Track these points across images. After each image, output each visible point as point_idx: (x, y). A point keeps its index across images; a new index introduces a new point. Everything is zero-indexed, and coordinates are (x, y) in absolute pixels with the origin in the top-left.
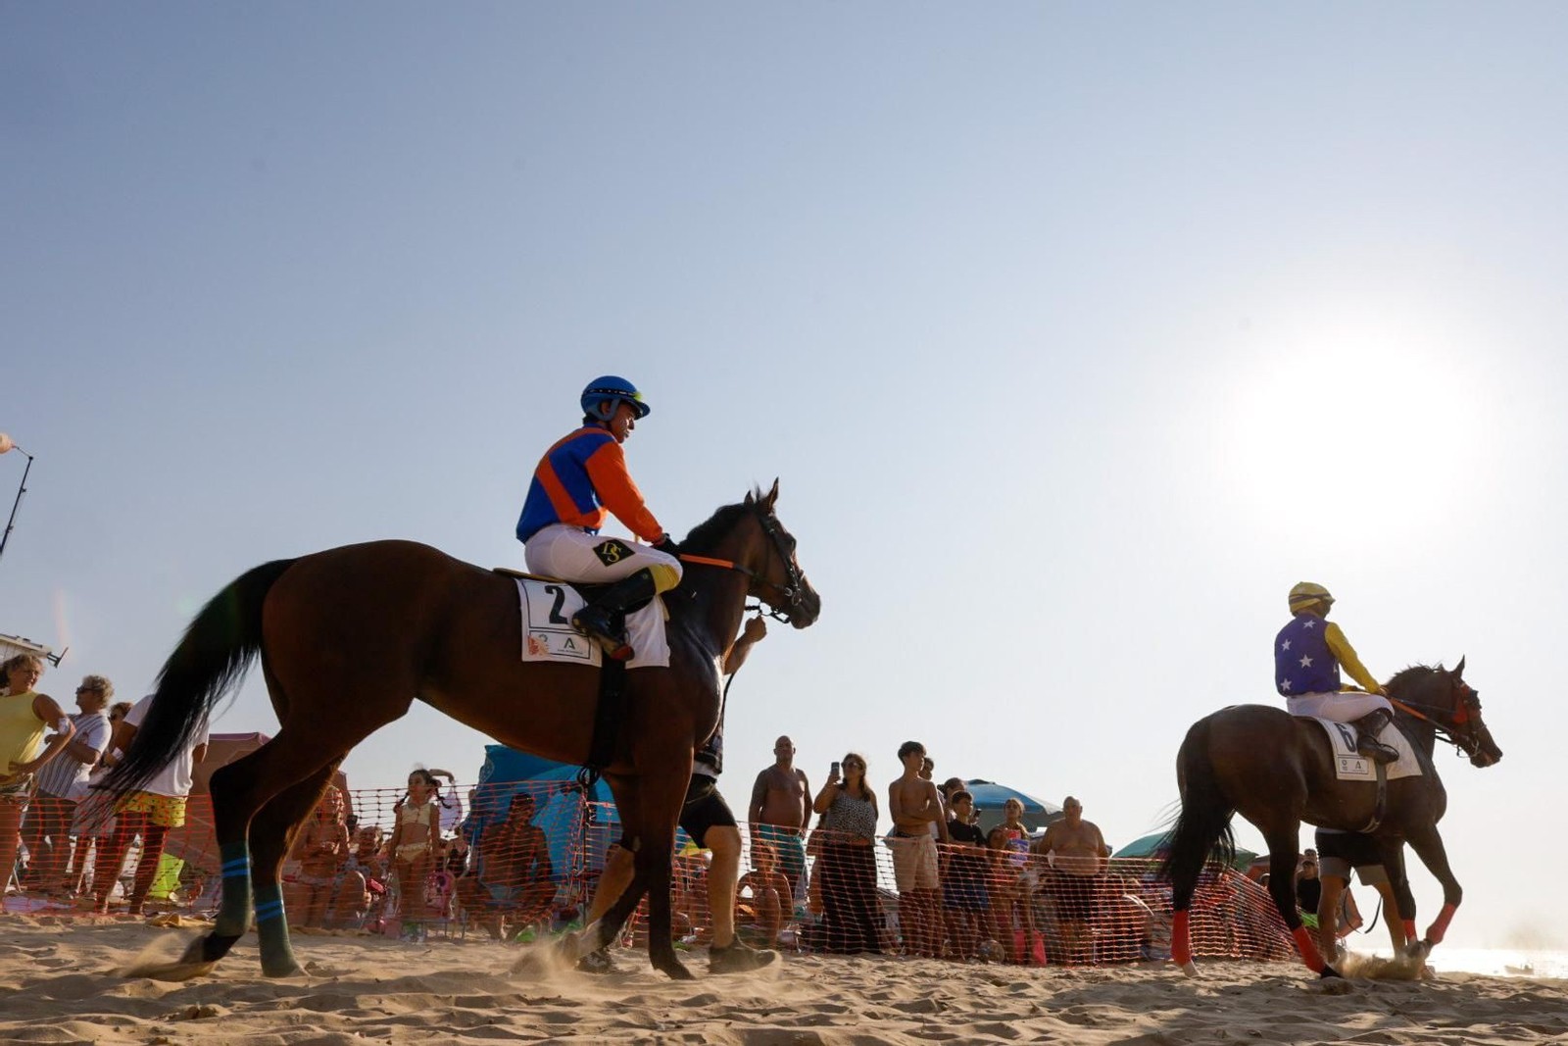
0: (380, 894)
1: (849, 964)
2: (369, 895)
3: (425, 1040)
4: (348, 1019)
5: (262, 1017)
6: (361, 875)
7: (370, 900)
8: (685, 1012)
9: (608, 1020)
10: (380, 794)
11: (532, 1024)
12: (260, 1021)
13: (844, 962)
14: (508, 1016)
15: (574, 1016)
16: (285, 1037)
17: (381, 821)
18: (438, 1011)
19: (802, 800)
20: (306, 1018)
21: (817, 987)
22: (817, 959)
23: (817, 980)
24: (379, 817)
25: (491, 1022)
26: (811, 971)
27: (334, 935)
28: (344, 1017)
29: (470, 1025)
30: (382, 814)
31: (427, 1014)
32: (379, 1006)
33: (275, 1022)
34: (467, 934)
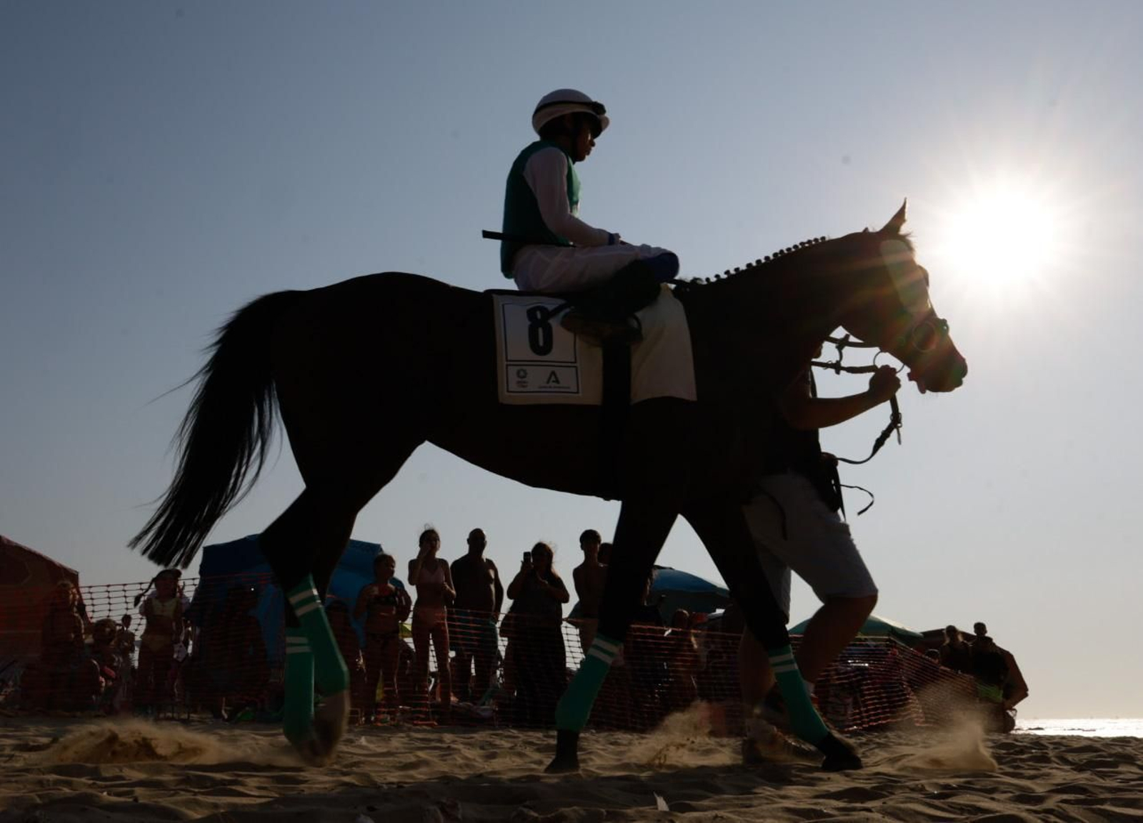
0: (113, 680)
1: (545, 736)
2: (103, 680)
3: (169, 798)
4: (94, 784)
5: (16, 782)
6: (95, 662)
7: (104, 684)
8: (399, 776)
9: (333, 782)
10: (110, 589)
11: (264, 785)
12: (14, 785)
13: (540, 735)
14: (240, 779)
15: (301, 778)
16: (39, 796)
17: (111, 614)
18: (175, 775)
19: (493, 587)
20: (56, 782)
21: (521, 755)
22: (515, 732)
23: (519, 749)
24: (110, 610)
25: (225, 785)
26: (512, 742)
27: (74, 717)
28: (91, 782)
29: (207, 788)
30: (112, 607)
31: (166, 778)
32: (120, 774)
33: (28, 786)
34: (192, 715)
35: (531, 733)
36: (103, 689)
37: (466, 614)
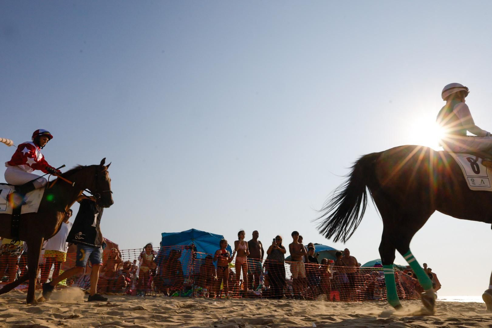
0: (130, 282)
1: (278, 302)
2: (126, 282)
3: (146, 323)
4: (121, 318)
5: (94, 317)
6: (124, 276)
7: (126, 283)
8: (227, 315)
9: (203, 317)
10: (129, 251)
11: (179, 318)
12: (93, 318)
13: (276, 301)
14: (171, 316)
15: (193, 316)
16: (101, 323)
18: (149, 315)
19: (260, 251)
20: (108, 318)
21: (269, 308)
22: (268, 300)
23: (269, 306)
25: (166, 318)
26: (266, 304)
27: (116, 295)
28: (120, 317)
29: (160, 319)
31: (146, 316)
32: (130, 315)
33: (98, 319)
34: (157, 294)
35: (273, 301)
36: (126, 285)
37: (252, 260)
